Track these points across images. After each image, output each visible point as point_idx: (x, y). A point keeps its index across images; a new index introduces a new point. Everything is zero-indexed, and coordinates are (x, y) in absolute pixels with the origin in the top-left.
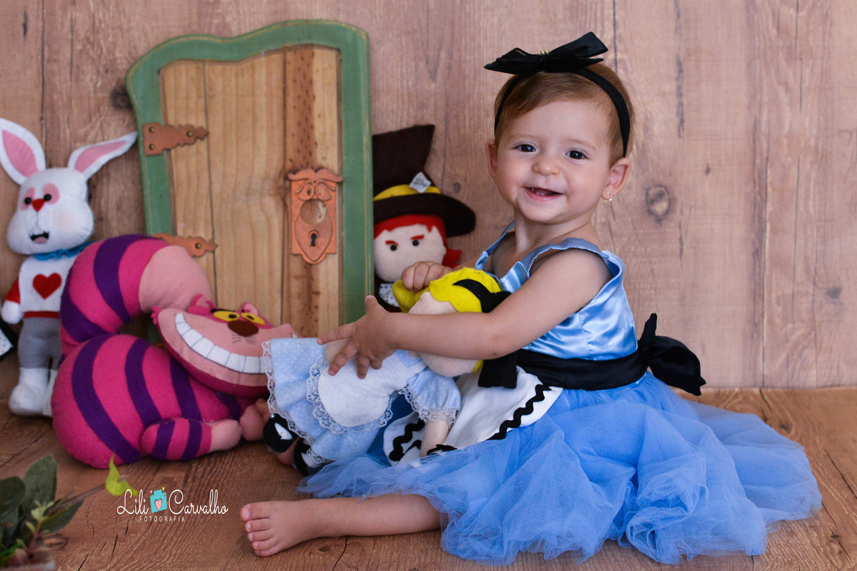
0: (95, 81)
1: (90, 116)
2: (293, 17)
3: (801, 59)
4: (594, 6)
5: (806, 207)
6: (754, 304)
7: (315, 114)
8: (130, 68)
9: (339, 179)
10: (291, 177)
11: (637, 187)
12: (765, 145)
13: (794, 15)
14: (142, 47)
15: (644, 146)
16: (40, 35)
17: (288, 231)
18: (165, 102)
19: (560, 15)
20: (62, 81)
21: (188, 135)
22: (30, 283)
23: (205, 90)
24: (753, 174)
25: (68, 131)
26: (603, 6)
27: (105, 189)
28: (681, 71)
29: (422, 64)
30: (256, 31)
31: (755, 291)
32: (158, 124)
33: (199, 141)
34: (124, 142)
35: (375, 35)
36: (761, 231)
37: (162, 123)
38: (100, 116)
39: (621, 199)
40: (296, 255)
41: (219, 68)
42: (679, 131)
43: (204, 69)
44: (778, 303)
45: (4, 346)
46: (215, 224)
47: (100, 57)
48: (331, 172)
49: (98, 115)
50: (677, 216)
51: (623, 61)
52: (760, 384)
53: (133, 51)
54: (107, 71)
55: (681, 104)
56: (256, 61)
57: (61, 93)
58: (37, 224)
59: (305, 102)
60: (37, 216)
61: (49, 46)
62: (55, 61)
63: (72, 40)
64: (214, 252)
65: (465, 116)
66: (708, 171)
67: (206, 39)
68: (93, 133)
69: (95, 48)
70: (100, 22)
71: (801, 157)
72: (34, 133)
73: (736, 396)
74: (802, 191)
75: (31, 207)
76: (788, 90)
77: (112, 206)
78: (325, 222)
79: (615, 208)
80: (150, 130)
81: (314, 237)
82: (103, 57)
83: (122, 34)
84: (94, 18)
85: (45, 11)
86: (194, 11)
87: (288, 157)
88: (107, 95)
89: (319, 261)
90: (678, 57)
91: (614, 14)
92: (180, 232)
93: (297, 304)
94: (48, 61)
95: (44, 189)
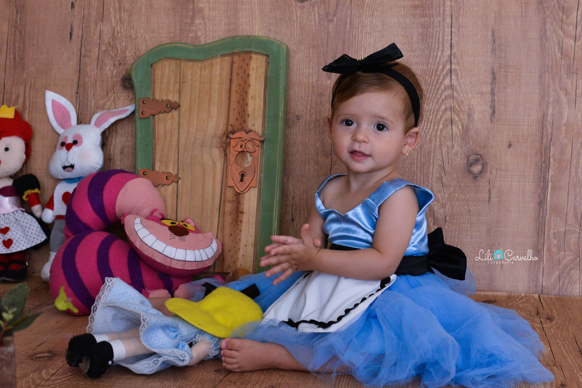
0: (112, 70)
1: (108, 92)
2: (240, 34)
3: (577, 74)
4: (438, 33)
5: (577, 173)
6: (538, 237)
7: (250, 97)
8: (134, 63)
9: (262, 139)
10: (231, 136)
11: (461, 155)
12: (550, 130)
13: (573, 44)
14: (143, 50)
15: (467, 127)
16: (80, 40)
17: (227, 171)
18: (154, 85)
19: (415, 39)
20: (91, 69)
21: (167, 106)
22: (61, 197)
23: (180, 79)
24: (541, 149)
25: (93, 101)
26: (444, 33)
27: (114, 140)
28: (494, 79)
30: (216, 41)
31: (539, 228)
32: (148, 99)
33: (173, 110)
34: (127, 110)
35: (293, 47)
36: (545, 188)
37: (151, 99)
39: (450, 162)
40: (230, 187)
41: (190, 64)
42: (491, 118)
43: (180, 65)
44: (554, 237)
45: (42, 237)
46: (179, 164)
47: (116, 55)
48: (257, 134)
49: (113, 92)
50: (487, 175)
51: (456, 70)
52: (540, 292)
53: (137, 52)
54: (120, 64)
55: (494, 100)
56: (214, 61)
57: (90, 77)
58: (67, 159)
59: (243, 88)
60: (68, 154)
61: (85, 47)
62: (88, 56)
63: (100, 44)
64: (177, 182)
66: (510, 146)
67: (183, 45)
69: (114, 50)
70: (118, 33)
71: (574, 139)
72: (72, 102)
73: (522, 298)
74: (574, 162)
75: (64, 148)
76: (567, 94)
77: (117, 151)
78: (250, 166)
79: (446, 168)
80: (143, 102)
81: (243, 175)
82: (118, 55)
83: (132, 41)
84: (114, 30)
85: (84, 25)
86: (178, 28)
87: (230, 124)
88: (119, 79)
89: (245, 192)
90: (493, 69)
91: (451, 39)
92: (157, 169)
93: (228, 219)
94: (84, 57)
95: (74, 137)
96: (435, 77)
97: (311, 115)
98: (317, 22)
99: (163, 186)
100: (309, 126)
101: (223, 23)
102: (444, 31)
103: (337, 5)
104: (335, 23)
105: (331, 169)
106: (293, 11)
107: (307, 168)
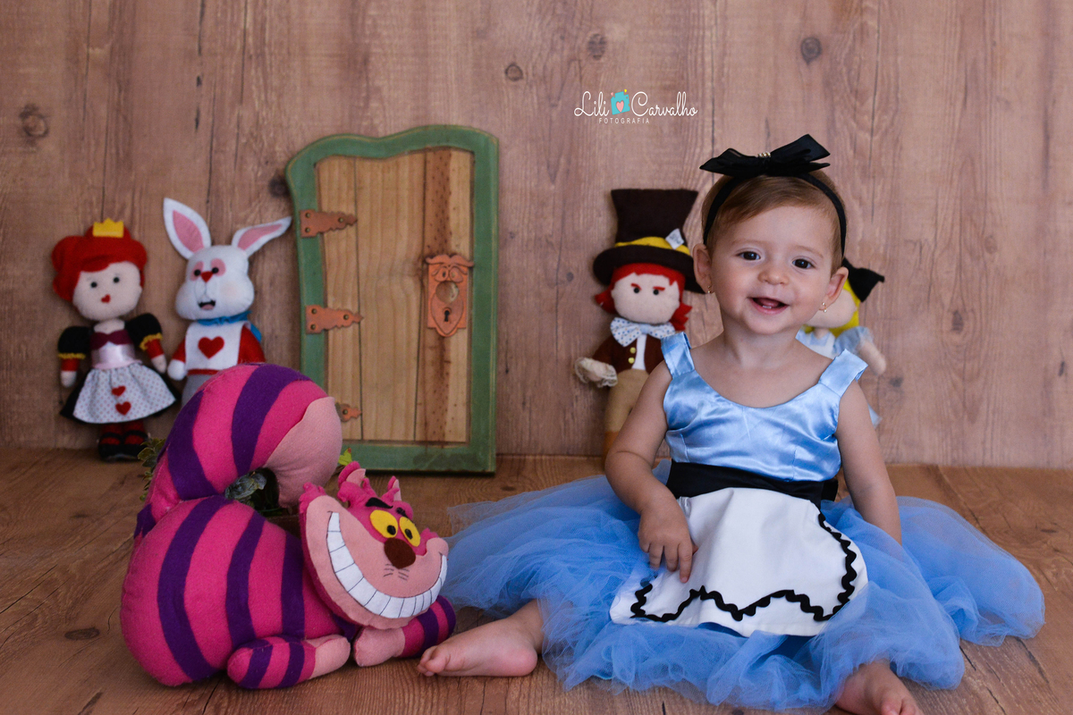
0: (256, 171)
1: (250, 202)
2: (432, 122)
3: (874, 177)
4: (695, 124)
5: (875, 307)
7: (451, 207)
8: (289, 161)
9: (470, 264)
10: (429, 260)
13: (869, 139)
14: (299, 143)
16: (210, 128)
17: (425, 307)
18: (320, 190)
19: (666, 130)
20: (227, 169)
21: (339, 220)
22: (196, 345)
23: (355, 183)
25: (230, 214)
27: (262, 266)
29: (544, 168)
30: (401, 133)
32: (314, 211)
33: (348, 227)
34: (279, 226)
35: (504, 141)
37: (317, 209)
38: (260, 202)
40: (431, 329)
41: (368, 164)
43: (355, 164)
45: (169, 399)
46: (361, 299)
47: (261, 150)
48: (464, 258)
49: (257, 201)
53: (291, 146)
54: (267, 163)
56: (401, 159)
57: (226, 181)
58: (205, 293)
59: (442, 197)
60: (206, 286)
61: (217, 139)
62: (222, 152)
63: (238, 134)
64: (359, 323)
65: (579, 215)
67: (357, 138)
68: (252, 216)
69: (258, 143)
70: (263, 119)
75: (200, 278)
76: (861, 204)
78: (456, 301)
80: (306, 215)
82: (264, 150)
83: (282, 131)
84: (258, 117)
85: (215, 109)
86: (347, 113)
87: (426, 244)
88: (266, 183)
89: (451, 335)
91: (713, 132)
92: (330, 304)
93: (430, 371)
94: (216, 152)
95: (212, 263)
96: (693, 180)
97: (529, 232)
98: (536, 106)
99: (339, 328)
100: (527, 246)
101: (409, 107)
102: (703, 121)
103: (563, 85)
104: (559, 108)
105: (557, 304)
106: (503, 92)
107: (525, 302)
